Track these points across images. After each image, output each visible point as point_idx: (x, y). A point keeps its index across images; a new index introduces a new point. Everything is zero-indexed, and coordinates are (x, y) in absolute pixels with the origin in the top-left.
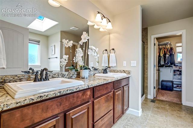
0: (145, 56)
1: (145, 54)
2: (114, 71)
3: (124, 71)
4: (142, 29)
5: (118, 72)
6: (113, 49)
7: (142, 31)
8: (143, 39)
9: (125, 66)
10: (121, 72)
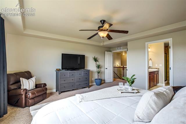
0: (167, 61)
1: (167, 60)
2: (151, 68)
3: (156, 68)
4: (165, 46)
5: (153, 68)
6: (151, 59)
7: (165, 48)
8: (165, 51)
9: (156, 66)
10: (155, 68)
